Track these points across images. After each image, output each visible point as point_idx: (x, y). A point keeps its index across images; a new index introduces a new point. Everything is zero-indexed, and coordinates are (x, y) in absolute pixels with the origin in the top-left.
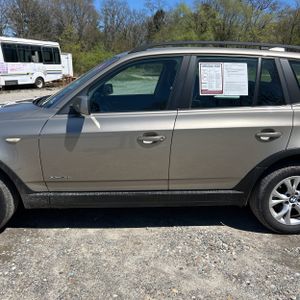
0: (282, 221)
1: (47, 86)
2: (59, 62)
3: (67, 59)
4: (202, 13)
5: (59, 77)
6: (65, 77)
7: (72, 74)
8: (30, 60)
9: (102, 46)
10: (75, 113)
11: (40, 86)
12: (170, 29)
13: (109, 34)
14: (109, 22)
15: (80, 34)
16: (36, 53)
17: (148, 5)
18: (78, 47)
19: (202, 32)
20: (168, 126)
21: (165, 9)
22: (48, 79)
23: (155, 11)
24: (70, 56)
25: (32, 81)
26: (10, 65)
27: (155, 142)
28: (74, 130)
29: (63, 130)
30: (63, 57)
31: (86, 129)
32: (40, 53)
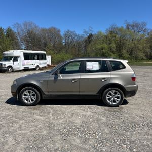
0: (111, 103)
1: (41, 69)
2: (45, 59)
3: (49, 58)
4: (110, 35)
5: (45, 65)
6: (48, 65)
7: (50, 64)
8: (34, 59)
9: (64, 51)
10: (56, 75)
11: (38, 69)
12: (95, 43)
13: (67, 45)
14: (67, 40)
15: (54, 46)
16: (36, 56)
17: (85, 32)
18: (53, 52)
19: (110, 44)
20: (79, 77)
21: (93, 34)
22: (41, 66)
23: (88, 35)
24: (50, 56)
25: (34, 68)
26: (26, 61)
27: (75, 81)
28: (56, 78)
29: (53, 78)
30: (47, 57)
31: (59, 78)
32: (38, 56)
